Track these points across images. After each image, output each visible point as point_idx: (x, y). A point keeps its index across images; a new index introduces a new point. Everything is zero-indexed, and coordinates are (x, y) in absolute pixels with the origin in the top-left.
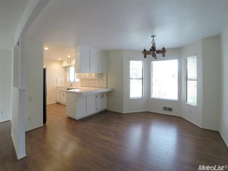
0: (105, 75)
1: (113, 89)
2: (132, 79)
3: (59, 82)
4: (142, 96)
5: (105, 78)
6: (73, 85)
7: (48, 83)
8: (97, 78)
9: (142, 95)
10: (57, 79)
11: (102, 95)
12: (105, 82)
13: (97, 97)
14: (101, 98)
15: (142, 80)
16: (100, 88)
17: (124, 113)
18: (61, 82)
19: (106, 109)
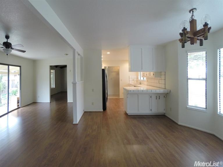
0: (163, 73)
1: (169, 91)
2: (190, 79)
3: (131, 79)
4: (206, 107)
5: (163, 77)
6: (141, 83)
7: (121, 80)
8: (155, 77)
9: (206, 105)
10: (129, 77)
11: (158, 96)
12: (163, 82)
13: (151, 97)
14: (156, 99)
15: (205, 81)
16: (159, 88)
17: (179, 123)
18: (133, 80)
19: (164, 113)
